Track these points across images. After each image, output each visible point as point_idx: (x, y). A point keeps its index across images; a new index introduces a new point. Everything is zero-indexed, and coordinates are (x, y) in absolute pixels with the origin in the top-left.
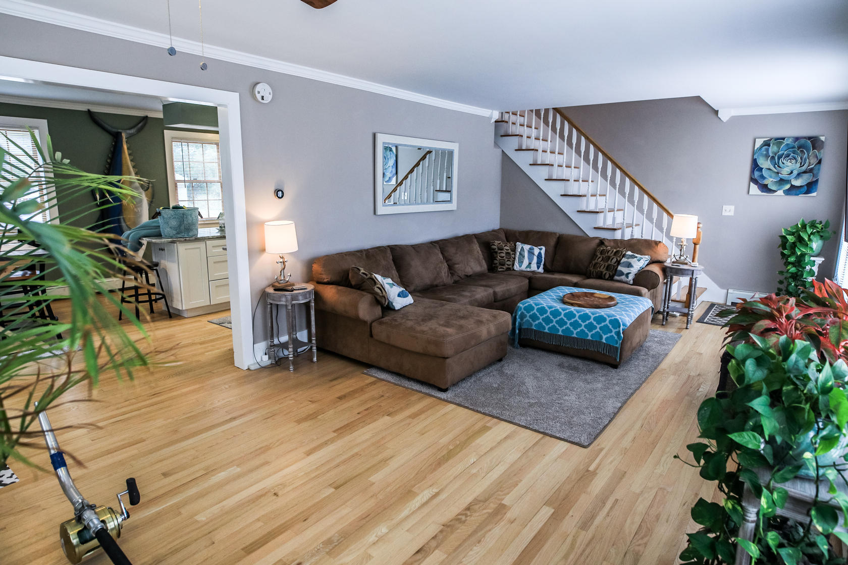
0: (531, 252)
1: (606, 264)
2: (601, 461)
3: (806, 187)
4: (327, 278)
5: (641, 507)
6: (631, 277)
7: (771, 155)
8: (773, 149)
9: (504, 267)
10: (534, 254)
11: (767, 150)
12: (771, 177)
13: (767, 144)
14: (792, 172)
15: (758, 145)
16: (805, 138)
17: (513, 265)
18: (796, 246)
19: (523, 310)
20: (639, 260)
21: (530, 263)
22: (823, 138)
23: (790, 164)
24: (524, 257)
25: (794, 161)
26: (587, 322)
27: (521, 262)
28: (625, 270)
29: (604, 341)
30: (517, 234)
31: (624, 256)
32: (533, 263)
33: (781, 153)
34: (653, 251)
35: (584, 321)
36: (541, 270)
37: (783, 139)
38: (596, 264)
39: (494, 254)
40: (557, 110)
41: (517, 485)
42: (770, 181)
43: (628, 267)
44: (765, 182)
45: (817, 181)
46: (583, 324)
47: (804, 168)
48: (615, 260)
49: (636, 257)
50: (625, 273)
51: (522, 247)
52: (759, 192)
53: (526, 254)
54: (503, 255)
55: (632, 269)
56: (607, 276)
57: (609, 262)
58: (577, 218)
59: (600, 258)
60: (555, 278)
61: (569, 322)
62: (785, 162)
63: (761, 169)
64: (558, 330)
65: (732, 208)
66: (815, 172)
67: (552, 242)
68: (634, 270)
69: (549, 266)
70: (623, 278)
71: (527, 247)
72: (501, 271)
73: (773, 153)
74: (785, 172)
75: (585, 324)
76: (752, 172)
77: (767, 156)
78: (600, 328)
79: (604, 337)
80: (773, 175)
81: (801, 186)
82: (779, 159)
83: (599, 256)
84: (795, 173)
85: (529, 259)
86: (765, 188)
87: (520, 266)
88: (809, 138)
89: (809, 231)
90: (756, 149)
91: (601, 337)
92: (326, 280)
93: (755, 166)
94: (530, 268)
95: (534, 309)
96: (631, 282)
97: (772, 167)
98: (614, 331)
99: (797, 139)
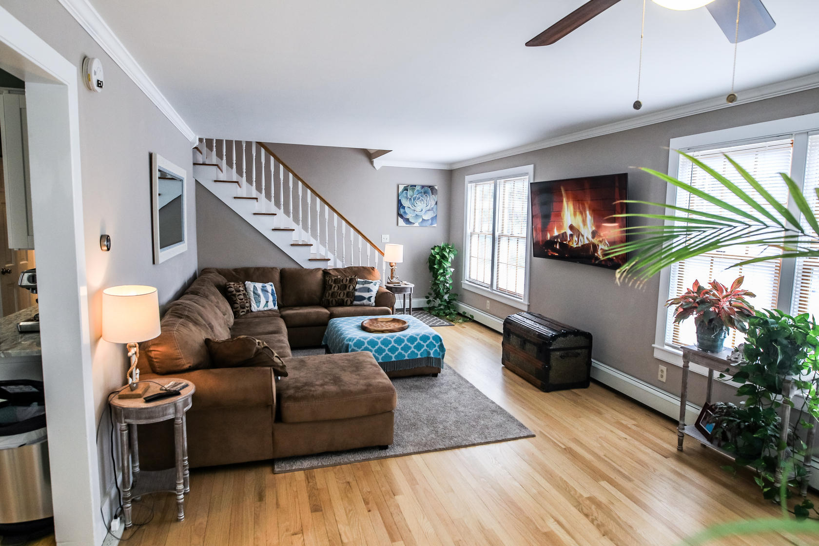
0: (264, 290)
1: (345, 292)
2: (555, 439)
3: (430, 221)
6: (373, 300)
7: (409, 197)
8: (410, 193)
9: (245, 310)
10: (268, 292)
11: (407, 194)
12: (411, 213)
13: (406, 189)
14: (422, 210)
15: (401, 190)
16: (427, 186)
17: (250, 306)
18: (442, 262)
19: (353, 347)
20: (375, 285)
21: (267, 302)
22: (436, 187)
23: (420, 204)
24: (259, 296)
25: (422, 202)
26: (416, 343)
27: (258, 302)
28: (366, 295)
29: (432, 355)
31: (357, 283)
32: (269, 301)
33: (415, 196)
36: (276, 308)
37: (415, 186)
38: (333, 293)
39: (233, 297)
42: (410, 216)
43: (368, 292)
44: (408, 217)
45: (436, 216)
47: (428, 208)
48: (351, 287)
49: (372, 282)
50: (367, 297)
51: (254, 286)
52: (404, 225)
53: (260, 292)
54: (242, 297)
55: (371, 293)
56: (349, 303)
57: (347, 290)
58: (291, 252)
59: (335, 287)
60: (310, 313)
61: (400, 347)
62: (417, 202)
63: (404, 208)
64: (391, 357)
65: (388, 236)
66: (434, 210)
67: (277, 276)
68: (373, 294)
70: (365, 302)
71: (259, 285)
72: (243, 315)
73: (410, 195)
74: (418, 209)
75: (413, 345)
76: (398, 209)
77: (407, 198)
78: (427, 346)
79: (432, 352)
80: (412, 212)
81: (428, 220)
82: (414, 200)
83: (334, 285)
84: (424, 210)
85: (265, 297)
86: (407, 221)
87: (258, 307)
88: (430, 187)
89: (448, 250)
90: (399, 192)
91: (429, 353)
92: (187, 366)
93: (400, 205)
94: (267, 307)
96: (374, 304)
97: (411, 206)
98: (437, 345)
99: (423, 187)
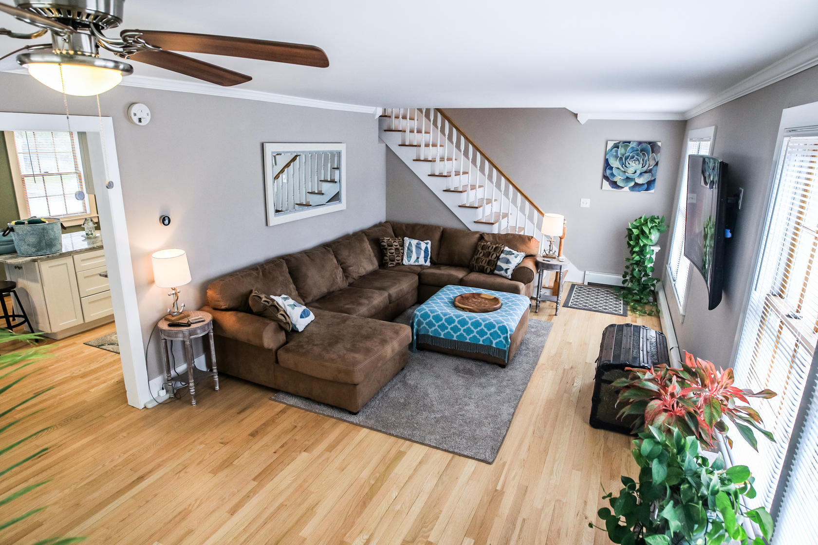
0: (418, 247)
1: (488, 259)
2: (506, 478)
3: (646, 185)
4: (224, 305)
5: (544, 525)
6: (510, 272)
7: (620, 156)
8: (621, 151)
9: (395, 263)
10: (421, 249)
11: (617, 152)
12: (619, 175)
13: (616, 146)
14: (635, 172)
15: (609, 147)
16: (646, 142)
17: (402, 260)
18: (639, 238)
19: (419, 317)
20: (516, 257)
21: (418, 258)
22: (659, 144)
23: (634, 164)
24: (412, 252)
25: (637, 162)
26: (479, 328)
27: (409, 257)
28: (504, 266)
29: (494, 345)
30: (404, 228)
31: (502, 252)
32: (420, 257)
33: (627, 154)
34: (526, 246)
35: (476, 328)
36: (428, 264)
37: (629, 142)
38: (478, 258)
39: (385, 251)
40: (438, 110)
41: (438, 517)
42: (618, 179)
43: (507, 263)
44: (615, 179)
45: (655, 180)
46: (475, 331)
47: (645, 169)
48: (494, 256)
49: (514, 254)
50: (505, 268)
51: (410, 242)
52: (610, 188)
53: (414, 249)
54: (393, 251)
55: (510, 265)
56: (489, 270)
57: (490, 258)
58: (458, 212)
59: (481, 252)
61: (462, 329)
62: (630, 162)
63: (611, 168)
65: (588, 201)
66: (653, 172)
67: (437, 236)
68: (512, 266)
69: (434, 259)
70: (503, 273)
71: (414, 242)
72: (391, 267)
73: (621, 154)
74: (630, 171)
75: (477, 330)
76: (605, 170)
77: (616, 157)
78: (491, 334)
79: (494, 342)
80: (621, 173)
81: (643, 184)
82: (626, 159)
83: (481, 251)
84: (638, 172)
85: (417, 253)
86: (614, 185)
87: (409, 261)
88: (650, 143)
89: (650, 225)
90: (607, 150)
91: (492, 342)
92: (223, 307)
93: (607, 165)
94: (418, 262)
95: (430, 317)
96: (510, 277)
97: (620, 167)
98: (502, 336)
99: (640, 143)
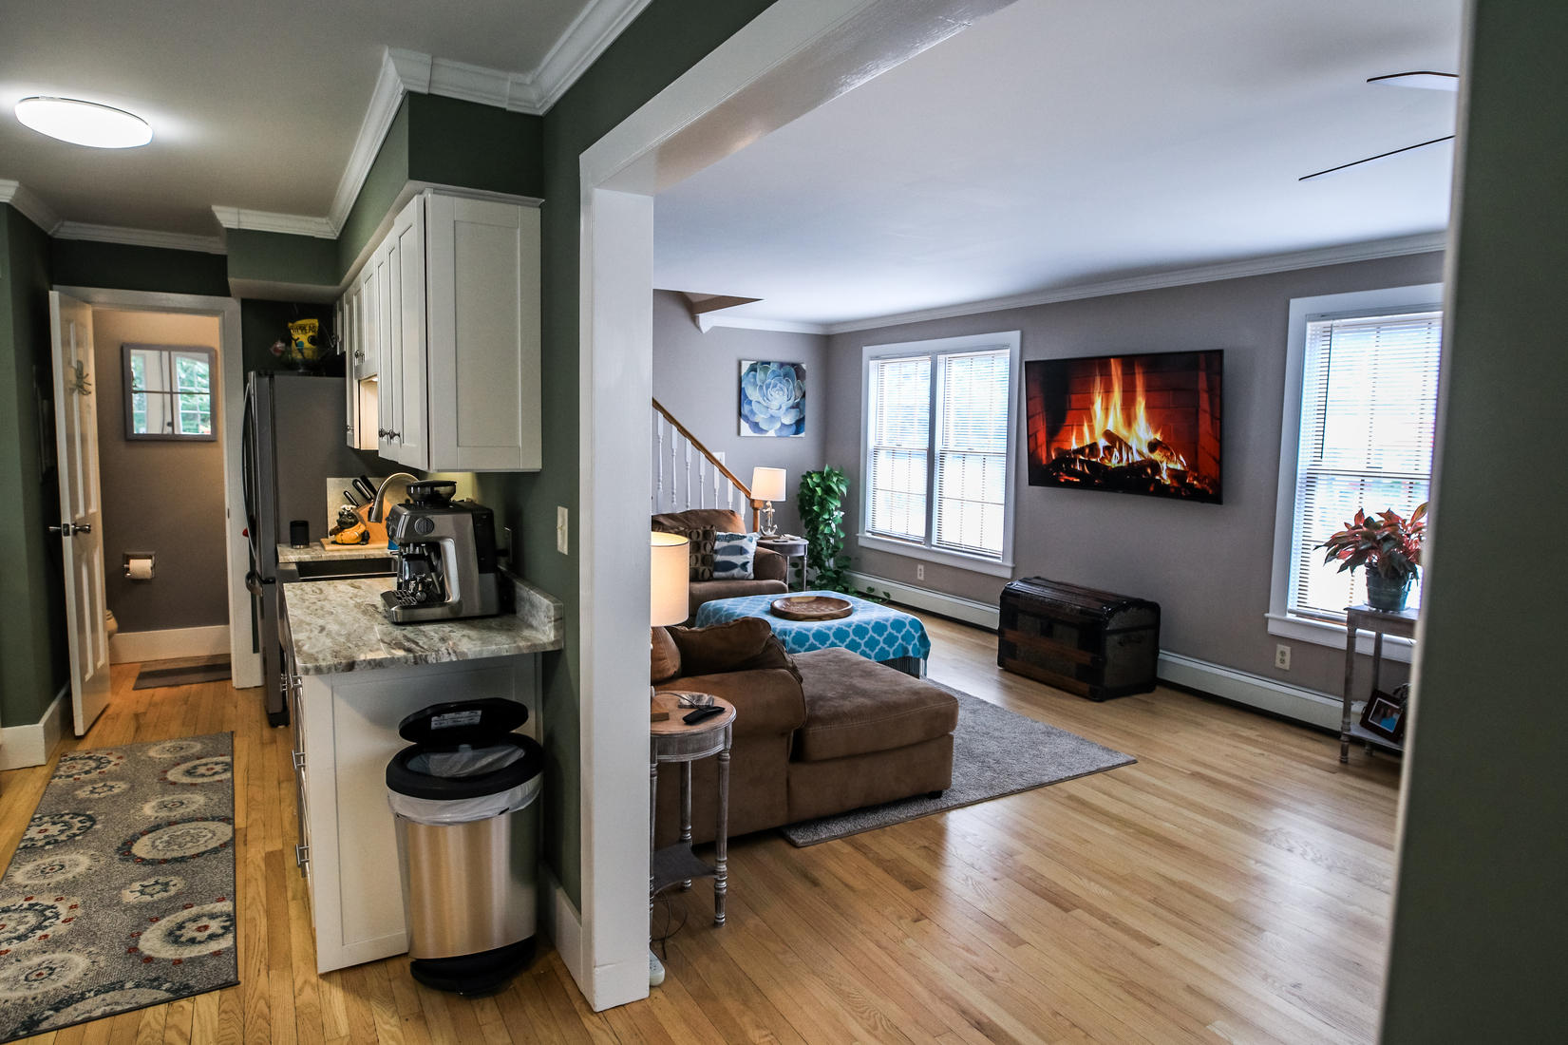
1: (699, 555)
3: (795, 426)
7: (759, 383)
8: (760, 375)
11: (755, 377)
12: (761, 413)
13: (753, 369)
14: (780, 407)
15: (744, 370)
16: (788, 364)
22: (804, 366)
23: (777, 396)
25: (781, 392)
28: (737, 559)
29: (911, 654)
31: (717, 538)
33: (768, 381)
37: (769, 363)
42: (760, 418)
44: (756, 419)
45: (804, 418)
47: (791, 402)
50: (738, 563)
52: (752, 434)
56: (707, 574)
57: (703, 552)
62: (773, 393)
63: (750, 402)
66: (801, 407)
68: (750, 557)
70: (736, 572)
73: (760, 380)
74: (774, 405)
75: (883, 638)
76: (740, 404)
77: (755, 384)
79: (910, 648)
80: (763, 410)
81: (791, 425)
82: (767, 389)
84: (783, 407)
86: (755, 426)
88: (793, 365)
90: (742, 374)
91: (906, 650)
93: (742, 397)
95: (809, 639)
96: (752, 575)
97: (761, 399)
98: (917, 635)
99: (782, 365)
